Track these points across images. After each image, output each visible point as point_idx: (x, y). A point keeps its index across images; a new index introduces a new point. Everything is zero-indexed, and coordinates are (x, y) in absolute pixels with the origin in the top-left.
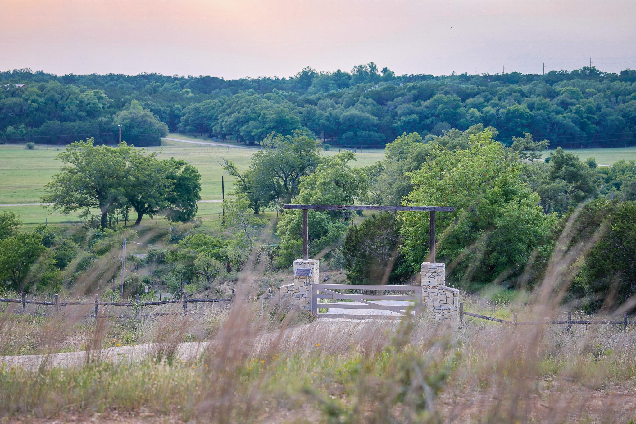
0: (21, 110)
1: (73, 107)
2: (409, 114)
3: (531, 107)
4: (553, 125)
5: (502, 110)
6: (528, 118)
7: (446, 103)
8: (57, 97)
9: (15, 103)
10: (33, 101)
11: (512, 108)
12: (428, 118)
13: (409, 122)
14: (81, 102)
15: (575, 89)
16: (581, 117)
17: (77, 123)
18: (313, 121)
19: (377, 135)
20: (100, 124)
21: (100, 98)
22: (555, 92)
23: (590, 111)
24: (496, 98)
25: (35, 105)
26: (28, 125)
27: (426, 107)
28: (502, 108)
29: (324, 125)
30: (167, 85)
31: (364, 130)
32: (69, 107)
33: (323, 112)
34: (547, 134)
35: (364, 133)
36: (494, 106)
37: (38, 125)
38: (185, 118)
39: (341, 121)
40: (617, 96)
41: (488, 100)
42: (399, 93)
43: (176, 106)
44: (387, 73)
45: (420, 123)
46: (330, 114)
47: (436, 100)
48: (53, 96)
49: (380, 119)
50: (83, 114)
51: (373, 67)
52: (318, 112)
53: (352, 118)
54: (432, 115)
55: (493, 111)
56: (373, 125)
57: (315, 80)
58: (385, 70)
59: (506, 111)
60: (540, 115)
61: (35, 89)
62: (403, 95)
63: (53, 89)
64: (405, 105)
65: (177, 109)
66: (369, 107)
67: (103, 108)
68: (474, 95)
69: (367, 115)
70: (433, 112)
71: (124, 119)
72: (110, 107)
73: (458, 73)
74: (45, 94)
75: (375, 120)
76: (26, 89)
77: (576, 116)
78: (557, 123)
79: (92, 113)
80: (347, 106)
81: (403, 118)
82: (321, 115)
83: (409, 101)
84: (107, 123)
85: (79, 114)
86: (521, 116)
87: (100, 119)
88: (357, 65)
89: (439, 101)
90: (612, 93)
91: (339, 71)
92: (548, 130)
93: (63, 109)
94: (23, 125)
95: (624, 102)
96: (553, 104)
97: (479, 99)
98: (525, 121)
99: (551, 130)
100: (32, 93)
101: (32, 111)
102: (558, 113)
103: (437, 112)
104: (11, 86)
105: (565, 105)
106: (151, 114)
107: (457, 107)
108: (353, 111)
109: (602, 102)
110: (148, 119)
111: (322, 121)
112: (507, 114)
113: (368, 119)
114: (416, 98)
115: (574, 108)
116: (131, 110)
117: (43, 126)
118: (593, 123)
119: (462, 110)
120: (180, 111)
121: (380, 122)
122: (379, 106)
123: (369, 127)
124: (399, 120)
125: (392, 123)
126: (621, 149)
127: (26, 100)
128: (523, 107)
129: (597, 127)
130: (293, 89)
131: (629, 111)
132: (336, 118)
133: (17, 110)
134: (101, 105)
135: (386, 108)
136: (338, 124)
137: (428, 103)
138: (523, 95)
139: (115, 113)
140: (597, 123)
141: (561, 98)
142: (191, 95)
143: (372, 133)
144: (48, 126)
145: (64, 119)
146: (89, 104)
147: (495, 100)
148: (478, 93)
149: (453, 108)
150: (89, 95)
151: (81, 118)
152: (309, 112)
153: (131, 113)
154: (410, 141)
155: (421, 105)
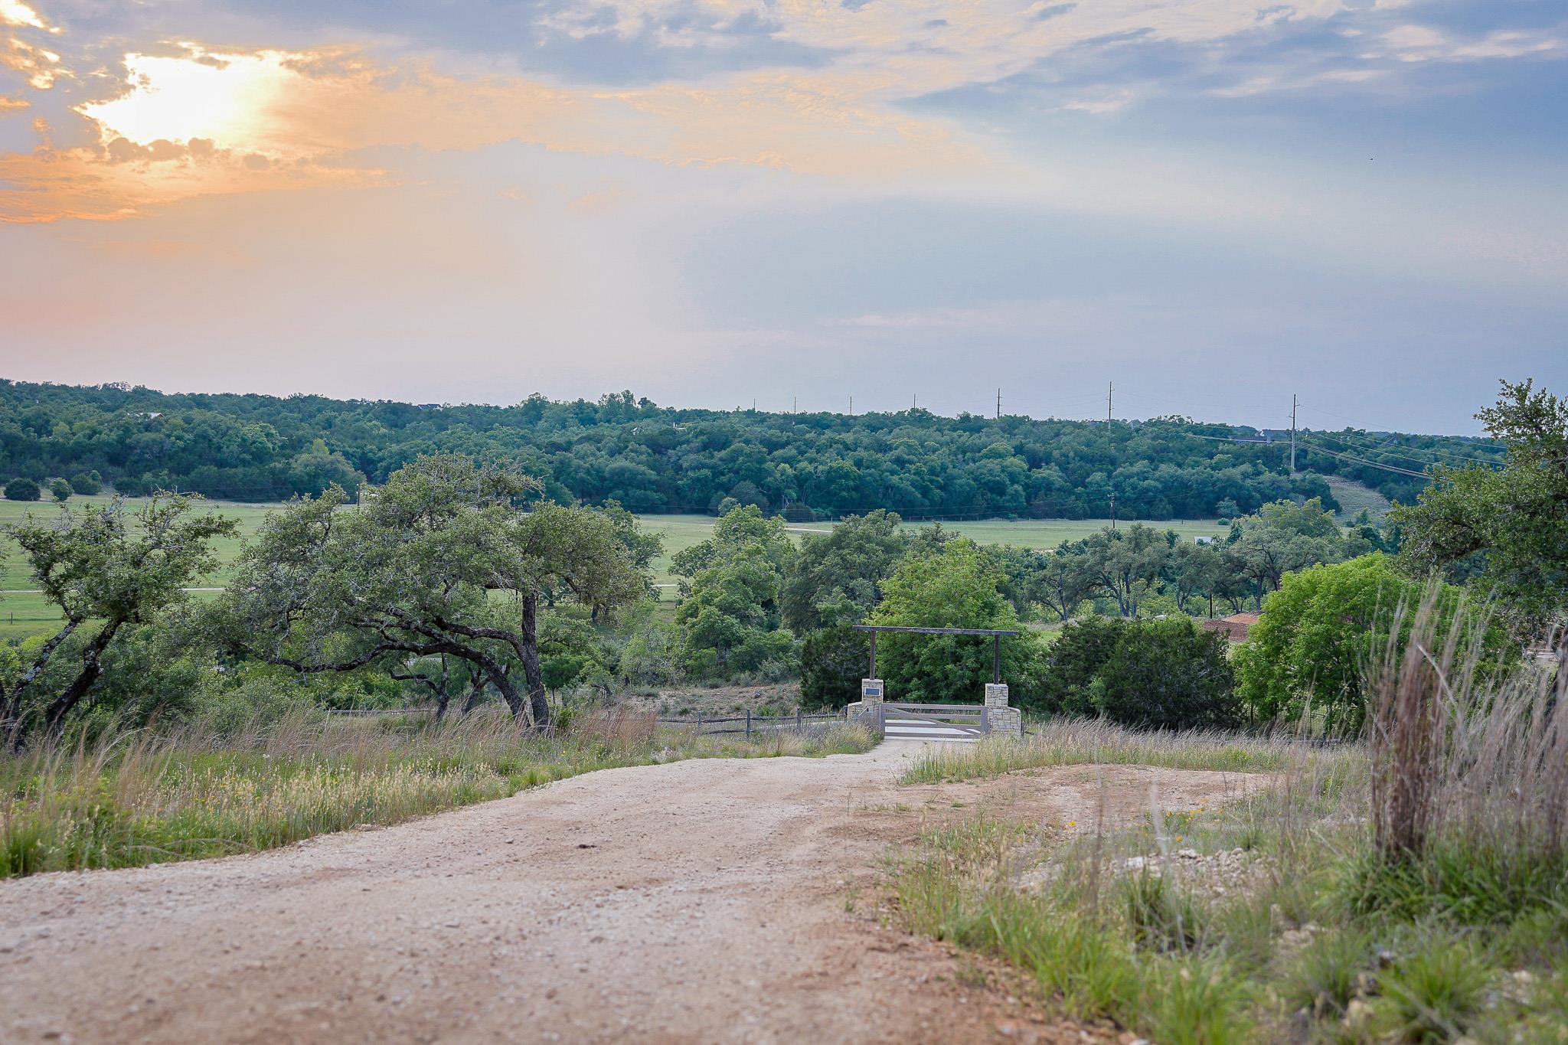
0: (162, 449)
1: (234, 448)
2: (699, 469)
3: (859, 463)
4: (887, 488)
5: (821, 468)
6: (854, 480)
7: (749, 455)
8: (211, 432)
9: (154, 441)
10: (178, 438)
11: (834, 464)
12: (723, 474)
13: (698, 480)
14: (244, 440)
15: (912, 441)
16: (923, 479)
17: (240, 470)
18: (569, 474)
19: (656, 496)
20: (272, 472)
21: (268, 435)
22: (886, 445)
23: (932, 471)
24: (814, 450)
25: (180, 443)
26: (172, 471)
27: (721, 459)
28: (821, 464)
29: (583, 480)
30: (345, 415)
31: (638, 488)
32: (228, 447)
33: (582, 463)
34: (879, 501)
35: (638, 492)
36: (811, 461)
37: (186, 472)
38: (384, 464)
39: (607, 476)
40: (964, 453)
41: (802, 453)
42: (682, 439)
43: (369, 447)
44: (648, 405)
45: (713, 481)
46: (591, 465)
47: (734, 451)
48: (205, 431)
49: (658, 474)
50: (248, 457)
51: (628, 396)
52: (576, 462)
53: (622, 471)
54: (730, 470)
55: (810, 468)
56: (651, 482)
57: (546, 413)
58: (644, 401)
59: (826, 468)
60: (870, 475)
61: (179, 421)
62: (688, 442)
63: (204, 422)
64: (693, 456)
65: (371, 451)
66: (643, 457)
67: (274, 449)
68: (783, 446)
69: (642, 468)
70: (730, 466)
71: (306, 466)
72: (282, 447)
73: (744, 408)
74: (194, 428)
75: (652, 475)
76: (167, 422)
77: (916, 478)
78: (892, 487)
79: (260, 456)
80: (612, 454)
81: (690, 474)
82: (579, 467)
83: (698, 452)
84: (283, 471)
85: (241, 456)
86: (846, 476)
87: (272, 465)
88: (608, 394)
89: (738, 453)
90: (958, 448)
91: (581, 401)
92: (880, 495)
93: (219, 449)
94: (166, 472)
95: (974, 462)
96: (886, 460)
97: (790, 451)
98: (852, 483)
99: (884, 495)
100: (175, 427)
101: (176, 453)
102: (893, 473)
103: (736, 466)
104: (146, 416)
105: (900, 462)
106: (342, 459)
107: (762, 461)
108: (620, 463)
109: (947, 461)
110: (340, 466)
111: (581, 475)
112: (829, 472)
113: (644, 474)
114: (705, 447)
115: (913, 467)
116: (315, 453)
117: (193, 474)
118: (937, 488)
119: (769, 465)
120: (375, 454)
121: (658, 478)
122: (657, 456)
123: (644, 484)
124: (685, 476)
125: (675, 480)
126: (972, 522)
127: (168, 436)
128: (848, 464)
129: (943, 494)
130: (519, 423)
131: (981, 474)
132: (599, 471)
133: (156, 450)
134: (270, 445)
135: (665, 459)
136: (603, 479)
137: (723, 454)
138: (847, 448)
139: (292, 457)
140: (942, 488)
141: (895, 453)
142: (383, 431)
143: (648, 492)
144: (201, 474)
145: (221, 464)
146: (254, 442)
147: (811, 453)
148: (787, 443)
149: (758, 463)
150: (252, 430)
151: (245, 463)
152: (562, 462)
153: (316, 457)
154: (747, 515)
155: (712, 457)
